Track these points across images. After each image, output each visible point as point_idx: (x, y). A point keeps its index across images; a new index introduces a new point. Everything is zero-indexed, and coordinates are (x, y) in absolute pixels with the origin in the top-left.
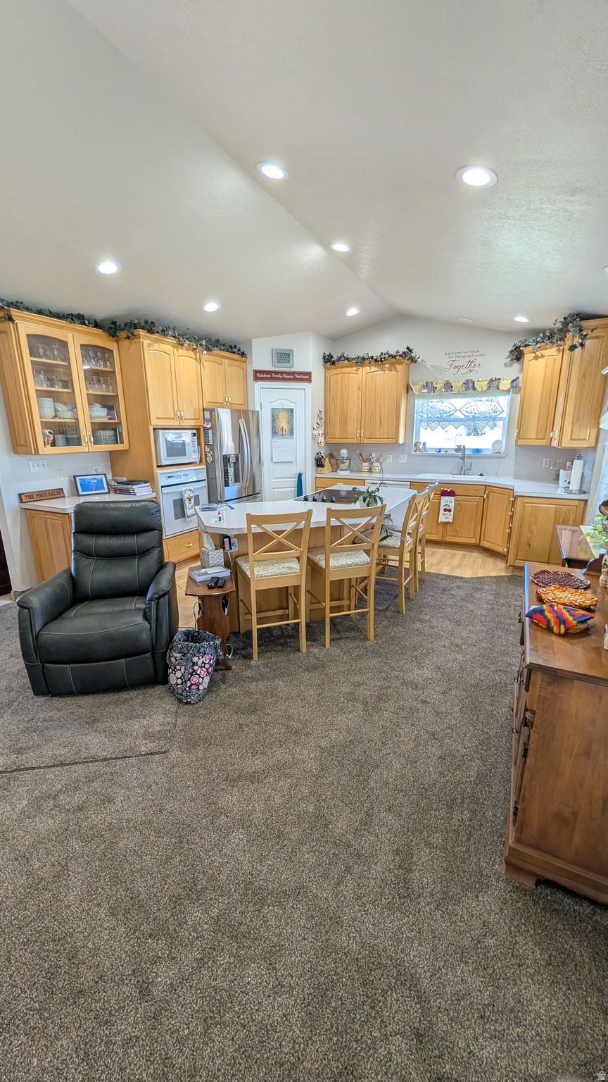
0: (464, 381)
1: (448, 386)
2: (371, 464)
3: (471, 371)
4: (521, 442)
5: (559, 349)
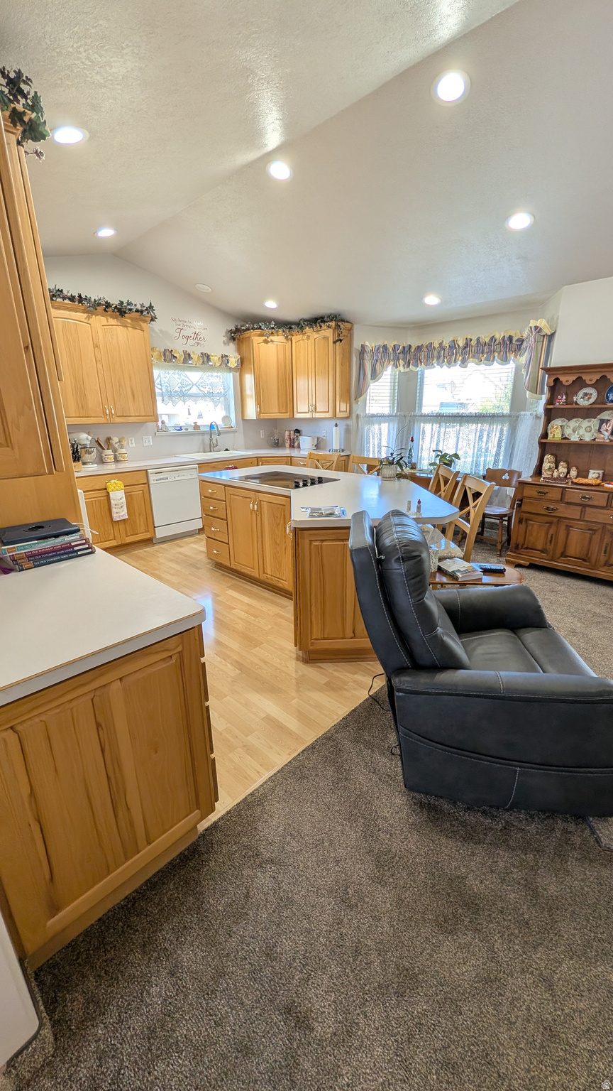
0: (199, 353)
1: (187, 357)
2: (115, 451)
3: (198, 344)
4: (263, 416)
5: (287, 338)
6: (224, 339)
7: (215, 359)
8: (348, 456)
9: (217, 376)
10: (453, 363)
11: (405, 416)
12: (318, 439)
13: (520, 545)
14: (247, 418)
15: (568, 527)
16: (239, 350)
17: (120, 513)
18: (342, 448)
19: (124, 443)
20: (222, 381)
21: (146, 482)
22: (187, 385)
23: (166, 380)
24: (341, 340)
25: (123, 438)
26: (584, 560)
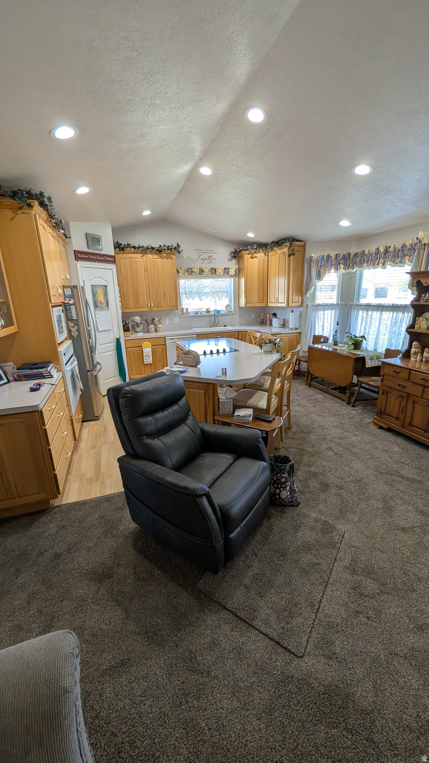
0: (210, 268)
1: (201, 271)
2: (156, 326)
3: (211, 262)
4: (249, 305)
5: (265, 254)
6: (229, 257)
7: (220, 271)
8: (300, 333)
9: (222, 281)
10: (376, 266)
11: (345, 305)
12: (284, 320)
13: (383, 411)
14: (241, 306)
15: (414, 402)
16: (238, 263)
17: (148, 360)
18: (297, 327)
19: (162, 322)
20: (227, 283)
21: (164, 344)
22: (202, 287)
23: (189, 285)
24: (294, 254)
25: (161, 319)
26: (425, 432)
